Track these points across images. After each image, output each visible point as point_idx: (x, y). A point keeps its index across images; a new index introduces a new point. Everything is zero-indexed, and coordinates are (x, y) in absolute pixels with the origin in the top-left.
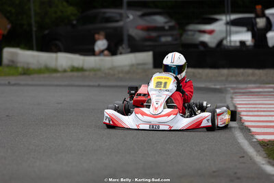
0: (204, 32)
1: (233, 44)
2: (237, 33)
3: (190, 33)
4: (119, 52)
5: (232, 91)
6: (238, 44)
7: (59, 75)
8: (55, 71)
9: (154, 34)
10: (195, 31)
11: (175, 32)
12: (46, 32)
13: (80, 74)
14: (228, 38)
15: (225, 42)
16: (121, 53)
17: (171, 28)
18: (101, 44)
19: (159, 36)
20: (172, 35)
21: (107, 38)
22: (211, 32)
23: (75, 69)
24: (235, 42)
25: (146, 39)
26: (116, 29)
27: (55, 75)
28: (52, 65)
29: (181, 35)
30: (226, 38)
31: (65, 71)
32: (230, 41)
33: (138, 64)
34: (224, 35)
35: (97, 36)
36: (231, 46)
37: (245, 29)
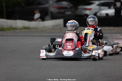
0: (86, 9)
1: (102, 15)
3: (80, 10)
4: (45, 19)
5: (110, 38)
6: (105, 15)
7: (19, 31)
8: (16, 29)
9: (62, 11)
10: (82, 9)
11: (73, 10)
12: (10, 10)
13: (29, 30)
14: (100, 12)
15: (98, 14)
16: (47, 20)
17: (71, 8)
19: (65, 12)
20: (71, 11)
21: (40, 12)
22: (90, 9)
23: (25, 28)
25: (59, 13)
26: (44, 8)
27: (16, 31)
28: (14, 26)
29: (75, 11)
30: (99, 12)
31: (21, 29)
32: (101, 14)
33: (56, 25)
34: (97, 10)
35: (36, 12)
36: (101, 16)
37: (107, 8)
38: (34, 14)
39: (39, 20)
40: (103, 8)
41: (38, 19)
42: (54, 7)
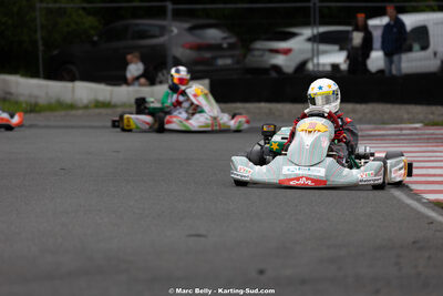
0: (277, 51)
1: (321, 69)
2: (325, 52)
3: (256, 53)
4: (158, 79)
6: (329, 68)
7: (80, 112)
8: (72, 107)
9: (208, 55)
10: (264, 50)
11: (237, 52)
12: (56, 52)
14: (315, 61)
15: (310, 66)
16: (161, 83)
17: (231, 47)
18: (135, 69)
19: (215, 58)
20: (232, 56)
21: (143, 59)
22: (287, 52)
23: (99, 105)
24: (324, 65)
25: (196, 62)
26: (153, 47)
27: (73, 112)
28: (67, 98)
29: (245, 56)
30: (312, 59)
31: (86, 107)
32: (318, 64)
34: (309, 55)
35: (129, 57)
36: (319, 71)
37: (336, 47)
38: (125, 64)
39: (143, 80)
40: (323, 47)
41: (137, 78)
42: (184, 46)
